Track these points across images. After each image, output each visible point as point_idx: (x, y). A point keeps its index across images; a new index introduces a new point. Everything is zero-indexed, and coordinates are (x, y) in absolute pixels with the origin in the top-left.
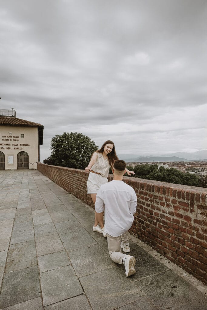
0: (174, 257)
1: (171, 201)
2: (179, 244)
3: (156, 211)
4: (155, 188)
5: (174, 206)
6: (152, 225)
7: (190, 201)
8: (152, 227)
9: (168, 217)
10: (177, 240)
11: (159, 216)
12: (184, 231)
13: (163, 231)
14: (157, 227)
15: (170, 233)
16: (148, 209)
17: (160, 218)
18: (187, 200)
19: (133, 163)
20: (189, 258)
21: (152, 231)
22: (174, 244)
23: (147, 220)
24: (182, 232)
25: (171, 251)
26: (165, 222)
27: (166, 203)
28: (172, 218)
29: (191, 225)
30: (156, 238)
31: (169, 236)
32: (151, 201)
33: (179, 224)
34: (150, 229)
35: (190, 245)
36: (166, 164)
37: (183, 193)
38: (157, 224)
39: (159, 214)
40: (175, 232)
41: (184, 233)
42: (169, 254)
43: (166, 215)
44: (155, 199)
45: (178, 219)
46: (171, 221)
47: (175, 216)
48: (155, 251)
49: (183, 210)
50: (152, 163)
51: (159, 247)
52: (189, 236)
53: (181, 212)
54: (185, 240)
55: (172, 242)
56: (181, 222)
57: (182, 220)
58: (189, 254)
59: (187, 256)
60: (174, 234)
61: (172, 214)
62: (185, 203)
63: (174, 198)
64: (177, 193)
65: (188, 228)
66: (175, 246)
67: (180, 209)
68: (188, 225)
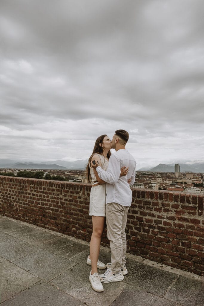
0: (176, 263)
1: (170, 206)
2: (184, 248)
3: (148, 217)
4: (146, 193)
5: (175, 211)
6: (142, 233)
7: (197, 205)
8: (141, 235)
9: (167, 222)
10: (181, 244)
11: (153, 222)
12: (191, 234)
13: (160, 238)
14: (149, 234)
15: (170, 238)
16: (134, 217)
17: (154, 225)
18: (193, 204)
19: (10, 169)
20: (198, 260)
21: (142, 239)
22: (176, 248)
23: (133, 228)
24: (188, 235)
25: (172, 257)
26: (162, 228)
27: (163, 209)
28: (172, 223)
29: (199, 228)
30: (147, 246)
31: (168, 241)
32: (140, 207)
33: (184, 227)
34: (139, 237)
36: (46, 171)
37: (188, 198)
38: (150, 231)
39: (153, 221)
40: (177, 236)
41: (191, 237)
42: (169, 260)
43: (163, 220)
44: (147, 205)
45: (181, 223)
46: (172, 226)
47: (177, 220)
48: (148, 260)
49: (188, 214)
50: (31, 170)
51: (153, 256)
52: (197, 238)
53: (186, 216)
54: (192, 243)
55: (173, 247)
56: (186, 225)
57: (187, 223)
58: (197, 256)
59: (194, 258)
60: (176, 238)
61: (173, 218)
62: (191, 207)
63: (176, 203)
64: (179, 197)
65: (196, 231)
66: (178, 251)
67: (184, 213)
68: (196, 228)
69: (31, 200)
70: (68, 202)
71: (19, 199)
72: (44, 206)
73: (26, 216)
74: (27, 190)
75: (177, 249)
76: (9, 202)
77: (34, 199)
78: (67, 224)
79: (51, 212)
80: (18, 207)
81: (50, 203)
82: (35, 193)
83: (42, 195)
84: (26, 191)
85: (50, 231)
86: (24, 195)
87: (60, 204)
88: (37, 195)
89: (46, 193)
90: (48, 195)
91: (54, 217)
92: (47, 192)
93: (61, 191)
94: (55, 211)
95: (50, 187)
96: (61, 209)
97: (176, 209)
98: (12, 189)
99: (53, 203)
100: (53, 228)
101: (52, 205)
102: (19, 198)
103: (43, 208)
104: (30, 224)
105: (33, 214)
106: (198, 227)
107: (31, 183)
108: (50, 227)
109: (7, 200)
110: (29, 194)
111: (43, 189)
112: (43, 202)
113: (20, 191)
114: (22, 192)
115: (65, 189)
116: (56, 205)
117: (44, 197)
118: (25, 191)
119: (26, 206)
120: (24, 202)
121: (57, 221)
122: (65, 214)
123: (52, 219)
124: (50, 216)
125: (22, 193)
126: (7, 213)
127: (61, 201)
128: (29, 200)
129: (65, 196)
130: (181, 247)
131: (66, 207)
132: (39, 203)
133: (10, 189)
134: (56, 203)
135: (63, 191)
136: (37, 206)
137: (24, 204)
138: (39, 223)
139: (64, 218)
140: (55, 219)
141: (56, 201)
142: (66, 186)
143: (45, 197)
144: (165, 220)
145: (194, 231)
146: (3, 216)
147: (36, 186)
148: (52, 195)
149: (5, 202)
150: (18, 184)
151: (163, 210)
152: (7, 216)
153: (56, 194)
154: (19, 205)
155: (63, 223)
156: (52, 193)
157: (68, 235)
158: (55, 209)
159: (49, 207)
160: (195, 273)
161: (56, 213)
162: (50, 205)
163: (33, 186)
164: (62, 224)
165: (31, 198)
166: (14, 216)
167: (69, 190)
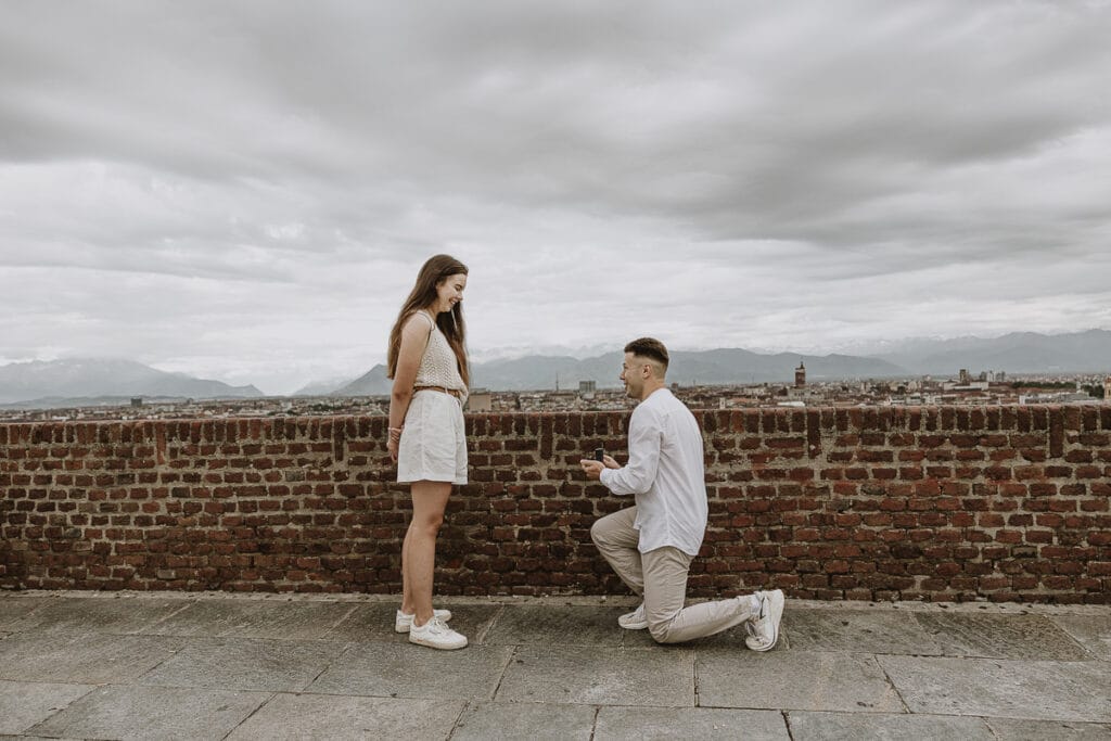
0: (757, 584)
1: (738, 445)
2: (775, 544)
5: (750, 456)
7: (806, 433)
9: (731, 487)
10: (767, 536)
12: (791, 506)
13: (713, 532)
15: (741, 527)
18: (794, 431)
20: (810, 565)
22: (756, 550)
24: (783, 511)
25: (747, 574)
27: (717, 455)
28: (744, 489)
29: (812, 488)
31: (737, 537)
33: (773, 493)
35: (812, 533)
37: (783, 418)
40: (758, 518)
41: (791, 513)
42: (738, 584)
43: (719, 485)
45: (767, 484)
46: (743, 496)
47: (756, 478)
49: (783, 458)
52: (806, 513)
53: (780, 464)
54: (795, 528)
55: (747, 550)
56: (780, 487)
57: (783, 482)
58: (808, 557)
59: (802, 563)
60: (756, 525)
61: (744, 476)
62: (792, 438)
63: (751, 435)
64: (761, 419)
65: (803, 497)
66: (760, 557)
67: (773, 457)
68: (803, 489)
69: (183, 501)
70: (373, 483)
71: (106, 508)
72: (258, 514)
73: (165, 567)
74: (152, 467)
75: (758, 554)
76: (46, 526)
77: (198, 493)
78: (379, 556)
79: (300, 528)
80: (105, 539)
81: (290, 496)
82: (203, 471)
83: (240, 475)
84: (149, 471)
85: (302, 595)
86: (137, 485)
87: (337, 495)
88: (214, 479)
89: (260, 465)
90: (274, 469)
91: (316, 546)
92: (268, 461)
93: (339, 449)
94: (318, 524)
95: (279, 439)
96: (345, 512)
97: (751, 452)
98: (55, 473)
99: (302, 497)
100: (315, 582)
101: (301, 504)
102: (109, 500)
103: (253, 522)
104: (190, 591)
105: (201, 554)
106: (808, 487)
107: (173, 434)
108: (297, 584)
109: (32, 522)
110: (168, 478)
111: (242, 450)
112: (248, 499)
113: (109, 473)
114: (121, 477)
115: (358, 439)
116: (319, 501)
117: (255, 478)
118: (138, 472)
119: (153, 528)
120: (140, 513)
121: (330, 557)
122: (365, 524)
123: (305, 551)
124: (295, 545)
125: (124, 478)
126: (39, 575)
127: (344, 483)
128: (171, 500)
129: (359, 462)
130: (770, 543)
131: (365, 501)
132: (231, 508)
133: (40, 471)
134: (317, 494)
135: (345, 445)
136: (220, 519)
137: (144, 521)
138: (239, 578)
139: (360, 540)
140: (320, 549)
141: (318, 487)
142: (358, 429)
143: (258, 481)
144: (725, 484)
145: (798, 498)
146: (17, 589)
147: (203, 442)
148: (296, 469)
149: (18, 534)
150: (91, 446)
151: (717, 459)
152: (41, 588)
153: (314, 462)
154: (114, 530)
155: (358, 560)
156: (295, 462)
157: (390, 593)
158: (318, 517)
159: (283, 513)
160: (803, 598)
161: (320, 528)
162: (290, 505)
163: (184, 444)
164: (356, 562)
165: (177, 493)
166: (90, 577)
167: (377, 442)
